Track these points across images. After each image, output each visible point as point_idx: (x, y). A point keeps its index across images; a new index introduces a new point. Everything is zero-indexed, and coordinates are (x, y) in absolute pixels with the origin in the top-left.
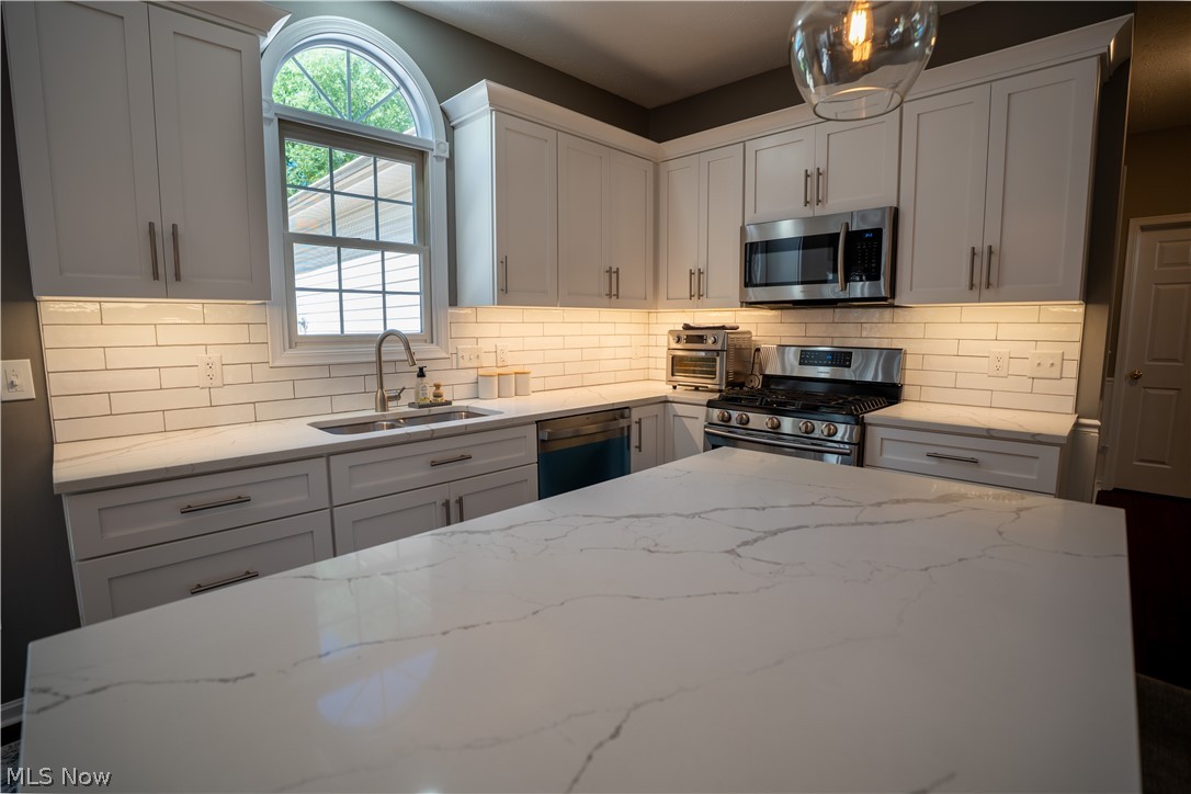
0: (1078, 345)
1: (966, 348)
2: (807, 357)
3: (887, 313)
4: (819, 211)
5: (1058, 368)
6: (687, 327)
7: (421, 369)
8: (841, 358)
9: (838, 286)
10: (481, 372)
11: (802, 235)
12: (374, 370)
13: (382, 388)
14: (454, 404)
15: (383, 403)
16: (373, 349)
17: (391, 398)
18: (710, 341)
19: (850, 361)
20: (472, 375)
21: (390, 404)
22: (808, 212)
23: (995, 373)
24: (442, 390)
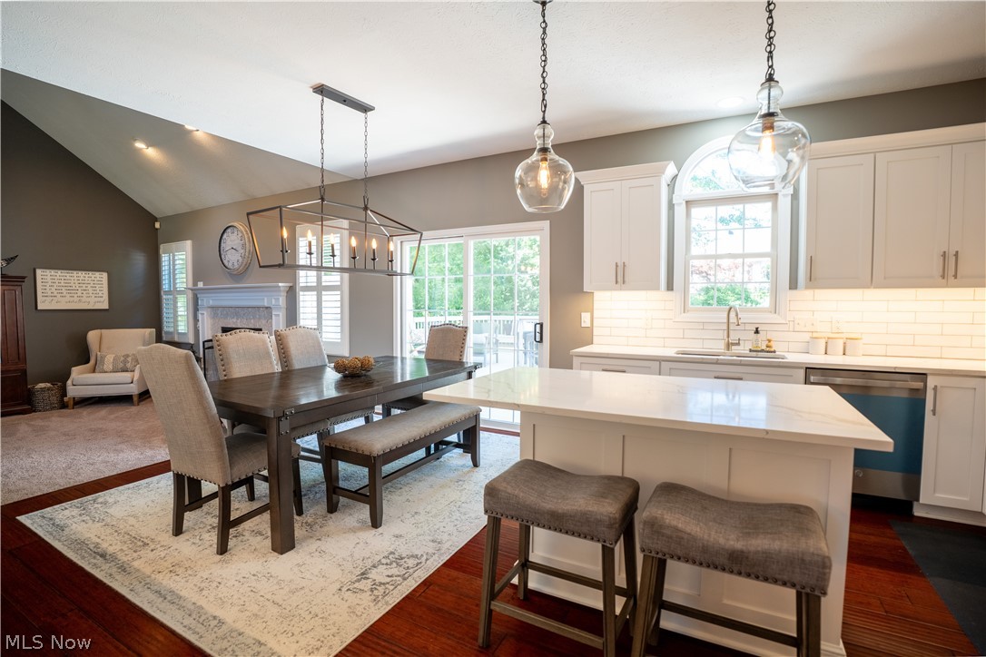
7: (757, 329)
10: (815, 335)
13: (728, 337)
15: (729, 346)
17: (733, 344)
20: (807, 337)
21: (733, 347)
24: (772, 343)
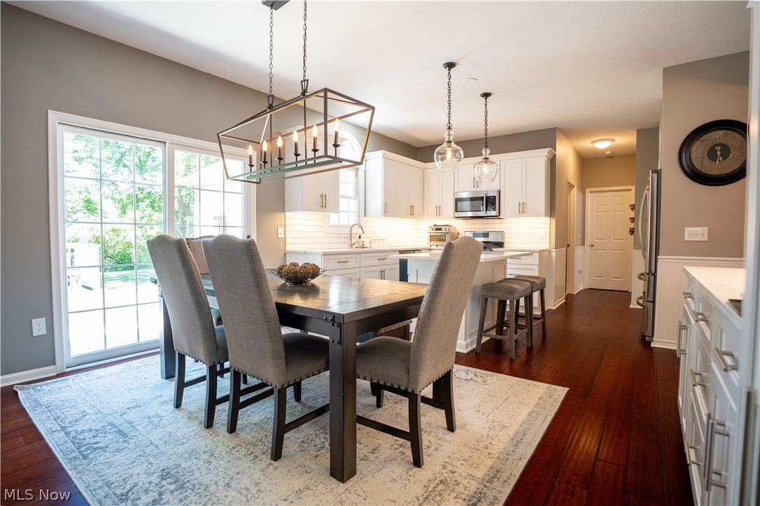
2: (476, 235)
3: (498, 221)
4: (478, 189)
6: (435, 225)
7: (360, 236)
8: (486, 235)
9: (484, 212)
11: (470, 196)
12: (349, 235)
13: (351, 241)
15: (352, 246)
16: (349, 229)
17: (353, 244)
18: (444, 230)
19: (489, 235)
22: (474, 190)
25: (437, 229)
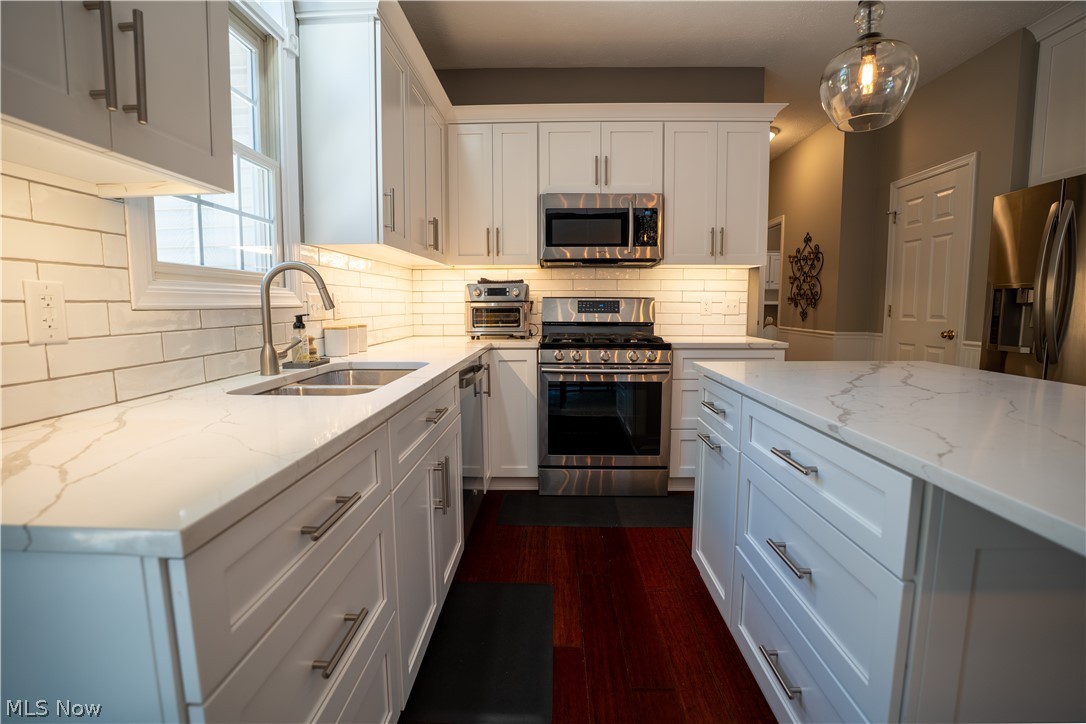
0: (746, 294)
1: (688, 297)
2: (583, 306)
4: (606, 190)
5: (737, 308)
6: (484, 281)
7: (299, 318)
8: (611, 306)
9: (627, 249)
10: (326, 325)
13: (271, 341)
14: (333, 361)
15: (273, 363)
17: (281, 356)
18: (515, 293)
19: (618, 308)
22: (597, 189)
23: (704, 313)
25: (491, 292)
